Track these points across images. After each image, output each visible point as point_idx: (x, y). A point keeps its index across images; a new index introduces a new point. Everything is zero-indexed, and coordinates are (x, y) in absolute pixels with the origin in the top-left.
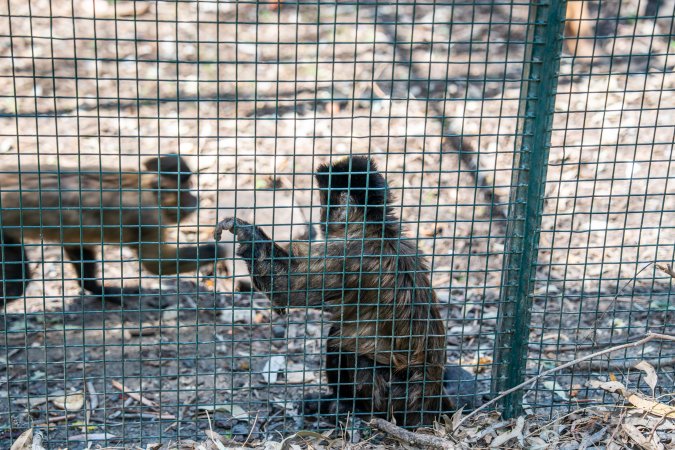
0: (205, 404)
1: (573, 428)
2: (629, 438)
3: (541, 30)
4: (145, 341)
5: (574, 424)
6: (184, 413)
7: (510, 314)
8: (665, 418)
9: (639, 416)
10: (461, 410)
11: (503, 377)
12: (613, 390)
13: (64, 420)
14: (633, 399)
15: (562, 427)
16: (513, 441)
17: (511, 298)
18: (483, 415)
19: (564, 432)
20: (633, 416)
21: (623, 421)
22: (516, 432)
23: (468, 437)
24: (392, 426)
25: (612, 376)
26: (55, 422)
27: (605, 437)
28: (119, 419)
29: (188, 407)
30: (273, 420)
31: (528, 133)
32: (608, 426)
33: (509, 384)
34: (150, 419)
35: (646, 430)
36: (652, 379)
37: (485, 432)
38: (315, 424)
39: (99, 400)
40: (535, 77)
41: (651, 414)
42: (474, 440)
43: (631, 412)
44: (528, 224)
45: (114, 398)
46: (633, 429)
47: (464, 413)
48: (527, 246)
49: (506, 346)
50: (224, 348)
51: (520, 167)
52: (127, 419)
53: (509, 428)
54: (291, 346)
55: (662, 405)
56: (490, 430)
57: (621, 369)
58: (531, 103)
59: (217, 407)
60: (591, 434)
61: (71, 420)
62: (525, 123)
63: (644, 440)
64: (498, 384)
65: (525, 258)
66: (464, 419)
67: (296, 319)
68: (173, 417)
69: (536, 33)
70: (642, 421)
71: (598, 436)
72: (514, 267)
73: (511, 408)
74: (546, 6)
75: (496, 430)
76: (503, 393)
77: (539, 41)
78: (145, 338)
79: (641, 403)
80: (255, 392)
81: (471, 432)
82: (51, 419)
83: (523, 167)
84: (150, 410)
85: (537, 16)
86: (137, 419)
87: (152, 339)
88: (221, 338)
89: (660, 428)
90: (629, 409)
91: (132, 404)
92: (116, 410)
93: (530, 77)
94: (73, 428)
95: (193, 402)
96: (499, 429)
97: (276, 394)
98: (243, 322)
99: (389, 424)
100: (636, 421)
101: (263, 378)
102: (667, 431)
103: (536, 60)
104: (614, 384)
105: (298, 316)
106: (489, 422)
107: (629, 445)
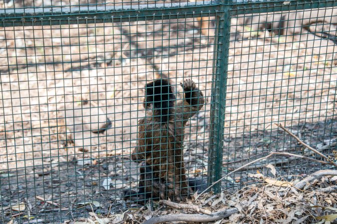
0: (80, 201)
1: (243, 195)
2: (268, 196)
3: (221, 31)
4: (46, 178)
5: (243, 193)
6: (73, 207)
7: (215, 149)
8: (281, 187)
9: (270, 187)
10: (197, 192)
11: (213, 176)
12: (259, 177)
13: (18, 215)
14: (267, 180)
15: (239, 195)
16: (221, 203)
17: (215, 143)
18: (207, 193)
19: (240, 197)
20: (268, 187)
21: (264, 190)
22: (221, 199)
23: (202, 203)
24: (169, 202)
25: (258, 171)
26: (15, 217)
27: (257, 197)
28: (43, 212)
29: (73, 204)
30: (113, 205)
31: (218, 73)
32: (258, 192)
33: (216, 179)
34: (58, 211)
35: (274, 192)
36: (274, 171)
37: (208, 200)
38: (132, 205)
39: (32, 205)
40: (220, 50)
41: (275, 185)
42: (204, 204)
43: (267, 185)
44: (220, 111)
45: (39, 204)
46: (269, 192)
47: (198, 194)
48: (220, 120)
49: (214, 163)
50: (82, 177)
51: (216, 87)
52: (46, 212)
53: (217, 198)
54: (112, 173)
55: (279, 181)
56: (210, 199)
57: (260, 168)
58: (219, 61)
59: (86, 203)
60: (252, 196)
61: (21, 215)
62: (217, 70)
63: (274, 196)
64: (211, 179)
65: (220, 126)
66: (199, 196)
67: (111, 161)
68: (68, 209)
69: (219, 32)
70: (272, 189)
71: (255, 197)
72: (215, 130)
73: (217, 189)
74: (223, 20)
75: (212, 199)
76: (213, 183)
77: (221, 35)
78: (45, 176)
79: (270, 181)
80: (101, 194)
81: (202, 201)
82: (13, 216)
83: (217, 87)
84: (57, 207)
85: (219, 25)
86: (52, 211)
87: (49, 176)
88: (80, 172)
89: (279, 191)
90: (265, 185)
91: (48, 205)
92: (41, 209)
93: (218, 50)
94: (23, 219)
95: (75, 201)
96: (214, 198)
97: (111, 194)
98: (88, 165)
99: (167, 201)
100: (269, 189)
101: (104, 188)
102: (282, 192)
103: (220, 43)
104: (258, 175)
105: (112, 160)
106: (209, 196)
107: (268, 199)
